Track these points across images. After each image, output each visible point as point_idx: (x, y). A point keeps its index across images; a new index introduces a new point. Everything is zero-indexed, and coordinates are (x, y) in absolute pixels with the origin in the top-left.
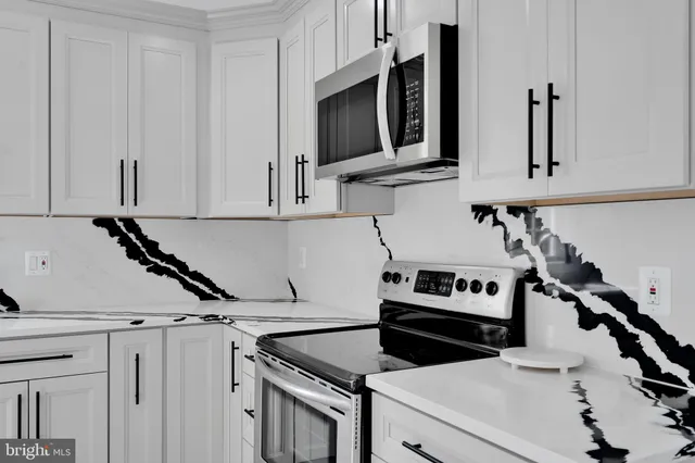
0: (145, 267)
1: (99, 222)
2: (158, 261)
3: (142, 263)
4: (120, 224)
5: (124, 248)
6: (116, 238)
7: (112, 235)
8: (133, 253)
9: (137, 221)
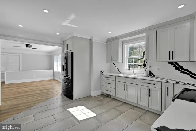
0: (180, 72)
1: (169, 63)
2: (183, 71)
3: (179, 71)
4: (174, 63)
5: (175, 68)
6: (173, 66)
7: (172, 65)
8: (177, 68)
9: (178, 62)
